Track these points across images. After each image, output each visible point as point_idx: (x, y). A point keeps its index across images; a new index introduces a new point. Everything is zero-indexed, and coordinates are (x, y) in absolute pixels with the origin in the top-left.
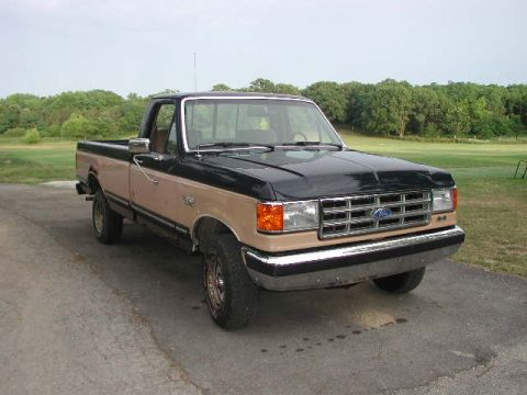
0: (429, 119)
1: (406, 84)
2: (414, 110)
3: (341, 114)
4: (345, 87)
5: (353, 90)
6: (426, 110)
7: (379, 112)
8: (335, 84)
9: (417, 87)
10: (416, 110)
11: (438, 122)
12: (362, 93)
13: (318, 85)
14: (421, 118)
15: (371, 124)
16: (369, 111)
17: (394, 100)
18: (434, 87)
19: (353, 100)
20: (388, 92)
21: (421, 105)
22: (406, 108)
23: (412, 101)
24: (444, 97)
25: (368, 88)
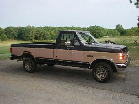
0: (40, 36)
1: (33, 27)
2: (36, 34)
3: (17, 35)
4: (17, 28)
5: (19, 29)
6: (40, 34)
7: (27, 35)
8: (14, 27)
9: (36, 28)
10: (37, 34)
11: (43, 37)
12: (22, 30)
13: (9, 27)
14: (38, 36)
15: (25, 38)
16: (25, 34)
17: (31, 31)
18: (41, 28)
19: (20, 31)
20: (29, 29)
21: (38, 32)
22: (34, 33)
23: (36, 31)
24: (44, 30)
25: (23, 28)
